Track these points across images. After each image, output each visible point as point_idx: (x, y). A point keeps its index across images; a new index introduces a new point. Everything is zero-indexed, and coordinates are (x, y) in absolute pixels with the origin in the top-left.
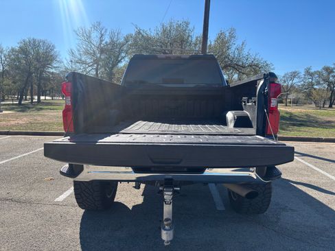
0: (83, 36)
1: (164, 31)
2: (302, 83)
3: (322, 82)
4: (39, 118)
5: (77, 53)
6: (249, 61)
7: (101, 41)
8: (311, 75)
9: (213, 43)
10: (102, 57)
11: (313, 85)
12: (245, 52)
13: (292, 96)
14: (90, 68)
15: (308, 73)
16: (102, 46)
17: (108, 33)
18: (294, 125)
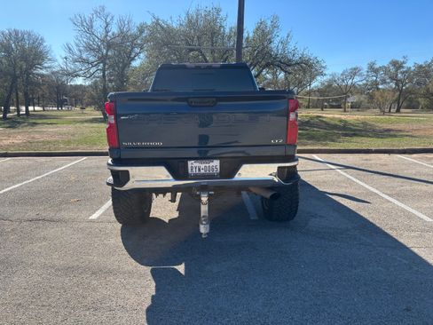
0: (83, 25)
1: (190, 21)
2: (365, 82)
3: (388, 81)
4: (37, 136)
5: (75, 49)
6: (296, 58)
7: (107, 32)
8: (376, 71)
9: (251, 35)
10: (109, 53)
11: (378, 84)
12: (291, 47)
13: (352, 99)
14: (94, 69)
15: (372, 69)
16: (109, 38)
17: (115, 21)
18: (346, 135)
